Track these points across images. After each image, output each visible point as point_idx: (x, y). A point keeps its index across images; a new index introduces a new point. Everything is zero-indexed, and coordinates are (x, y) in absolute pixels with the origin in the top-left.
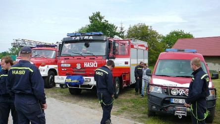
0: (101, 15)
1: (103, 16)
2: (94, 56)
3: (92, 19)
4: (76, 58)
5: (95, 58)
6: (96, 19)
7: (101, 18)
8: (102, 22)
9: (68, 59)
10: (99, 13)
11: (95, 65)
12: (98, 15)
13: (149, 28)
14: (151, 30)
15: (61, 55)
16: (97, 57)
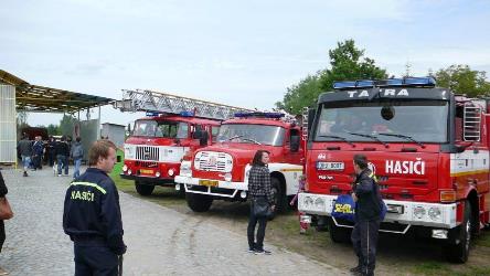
0: (357, 47)
1: (360, 49)
2: (415, 143)
3: (336, 56)
4: (359, 147)
5: (419, 148)
6: (344, 56)
7: (356, 55)
8: (358, 62)
9: (339, 149)
10: (352, 42)
11: (419, 168)
12: (349, 46)
13: (478, 76)
14: (482, 82)
15: (316, 139)
16: (423, 144)
